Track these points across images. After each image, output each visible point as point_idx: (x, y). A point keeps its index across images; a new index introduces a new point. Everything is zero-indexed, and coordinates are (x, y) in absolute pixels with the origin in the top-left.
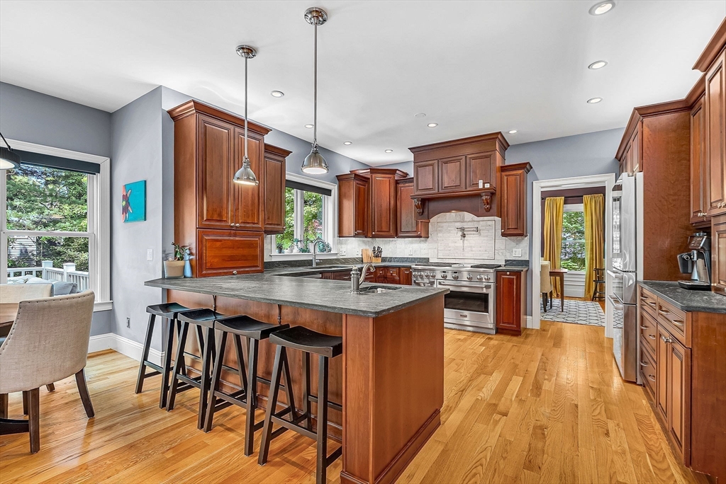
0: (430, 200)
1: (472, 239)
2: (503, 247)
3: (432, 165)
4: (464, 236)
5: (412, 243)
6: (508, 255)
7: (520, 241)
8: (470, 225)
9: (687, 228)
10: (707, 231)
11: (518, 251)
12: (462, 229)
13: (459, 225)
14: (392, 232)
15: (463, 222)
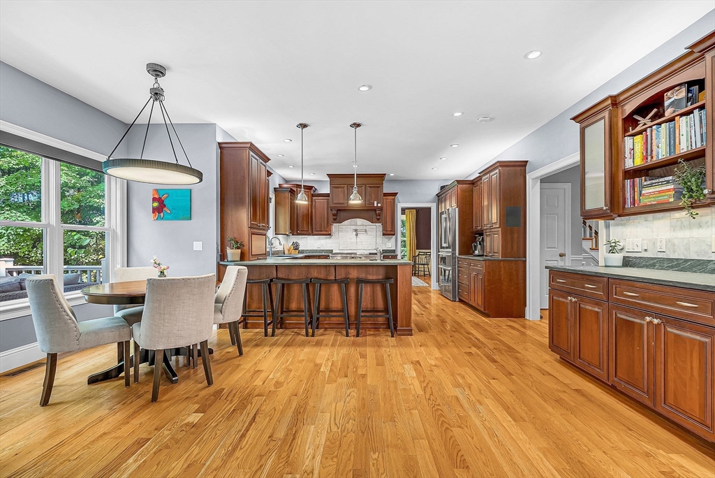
0: (340, 210)
1: (362, 237)
2: (381, 242)
3: (343, 187)
4: (357, 235)
5: (319, 239)
6: (384, 246)
7: (390, 238)
8: (361, 228)
9: (472, 233)
10: (481, 234)
11: (389, 244)
12: (356, 230)
13: (354, 227)
14: (310, 231)
15: (356, 225)
